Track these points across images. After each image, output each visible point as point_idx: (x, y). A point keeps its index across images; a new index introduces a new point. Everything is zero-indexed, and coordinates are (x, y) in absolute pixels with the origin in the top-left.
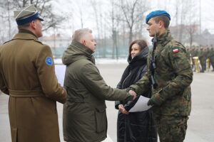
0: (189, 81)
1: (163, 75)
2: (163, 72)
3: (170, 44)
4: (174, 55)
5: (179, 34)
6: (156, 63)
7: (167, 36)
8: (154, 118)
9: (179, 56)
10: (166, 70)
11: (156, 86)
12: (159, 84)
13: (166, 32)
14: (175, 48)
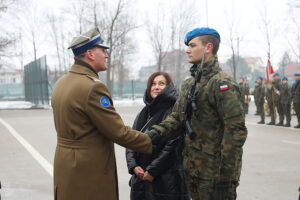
0: (242, 132)
1: (204, 121)
2: (204, 116)
3: (217, 77)
4: (221, 94)
5: (176, 64)
6: (196, 102)
7: (213, 65)
8: (189, 185)
9: (229, 96)
10: (210, 114)
11: (193, 136)
12: (198, 134)
13: (213, 59)
14: (224, 83)
